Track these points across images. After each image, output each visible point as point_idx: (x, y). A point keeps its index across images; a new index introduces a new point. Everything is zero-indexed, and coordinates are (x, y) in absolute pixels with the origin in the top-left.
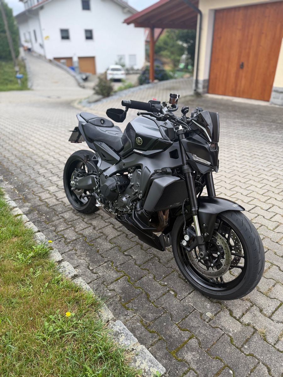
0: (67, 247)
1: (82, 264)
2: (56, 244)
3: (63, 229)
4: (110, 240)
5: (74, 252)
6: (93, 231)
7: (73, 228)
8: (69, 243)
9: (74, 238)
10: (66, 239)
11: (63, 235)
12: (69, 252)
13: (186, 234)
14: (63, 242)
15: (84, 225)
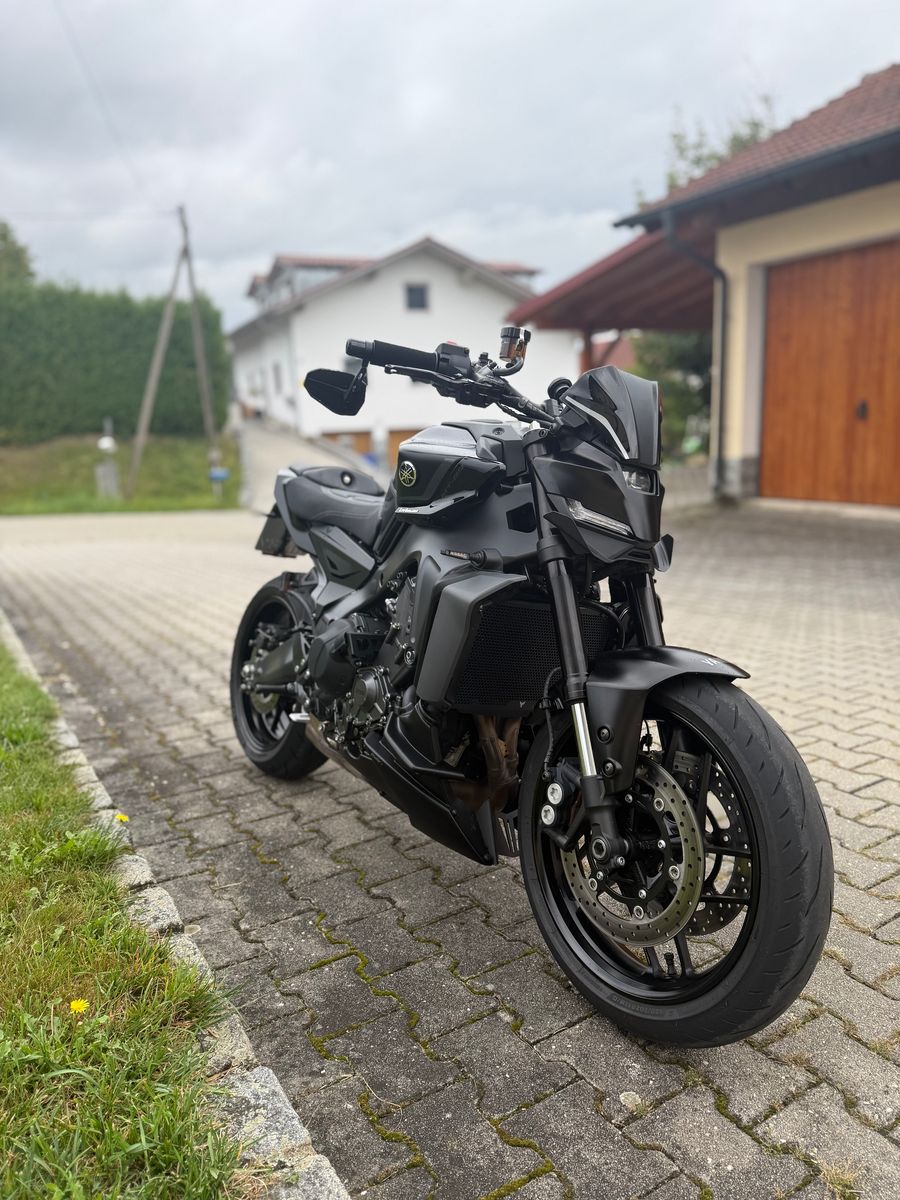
0: (189, 862)
1: (219, 913)
2: (160, 853)
3: (195, 815)
4: (338, 851)
5: (206, 876)
6: (288, 825)
7: (227, 816)
8: (200, 853)
9: (222, 841)
10: (194, 841)
11: (191, 831)
12: (190, 878)
13: (553, 782)
14: (183, 848)
15: (268, 809)
